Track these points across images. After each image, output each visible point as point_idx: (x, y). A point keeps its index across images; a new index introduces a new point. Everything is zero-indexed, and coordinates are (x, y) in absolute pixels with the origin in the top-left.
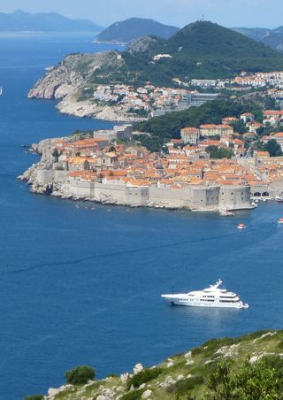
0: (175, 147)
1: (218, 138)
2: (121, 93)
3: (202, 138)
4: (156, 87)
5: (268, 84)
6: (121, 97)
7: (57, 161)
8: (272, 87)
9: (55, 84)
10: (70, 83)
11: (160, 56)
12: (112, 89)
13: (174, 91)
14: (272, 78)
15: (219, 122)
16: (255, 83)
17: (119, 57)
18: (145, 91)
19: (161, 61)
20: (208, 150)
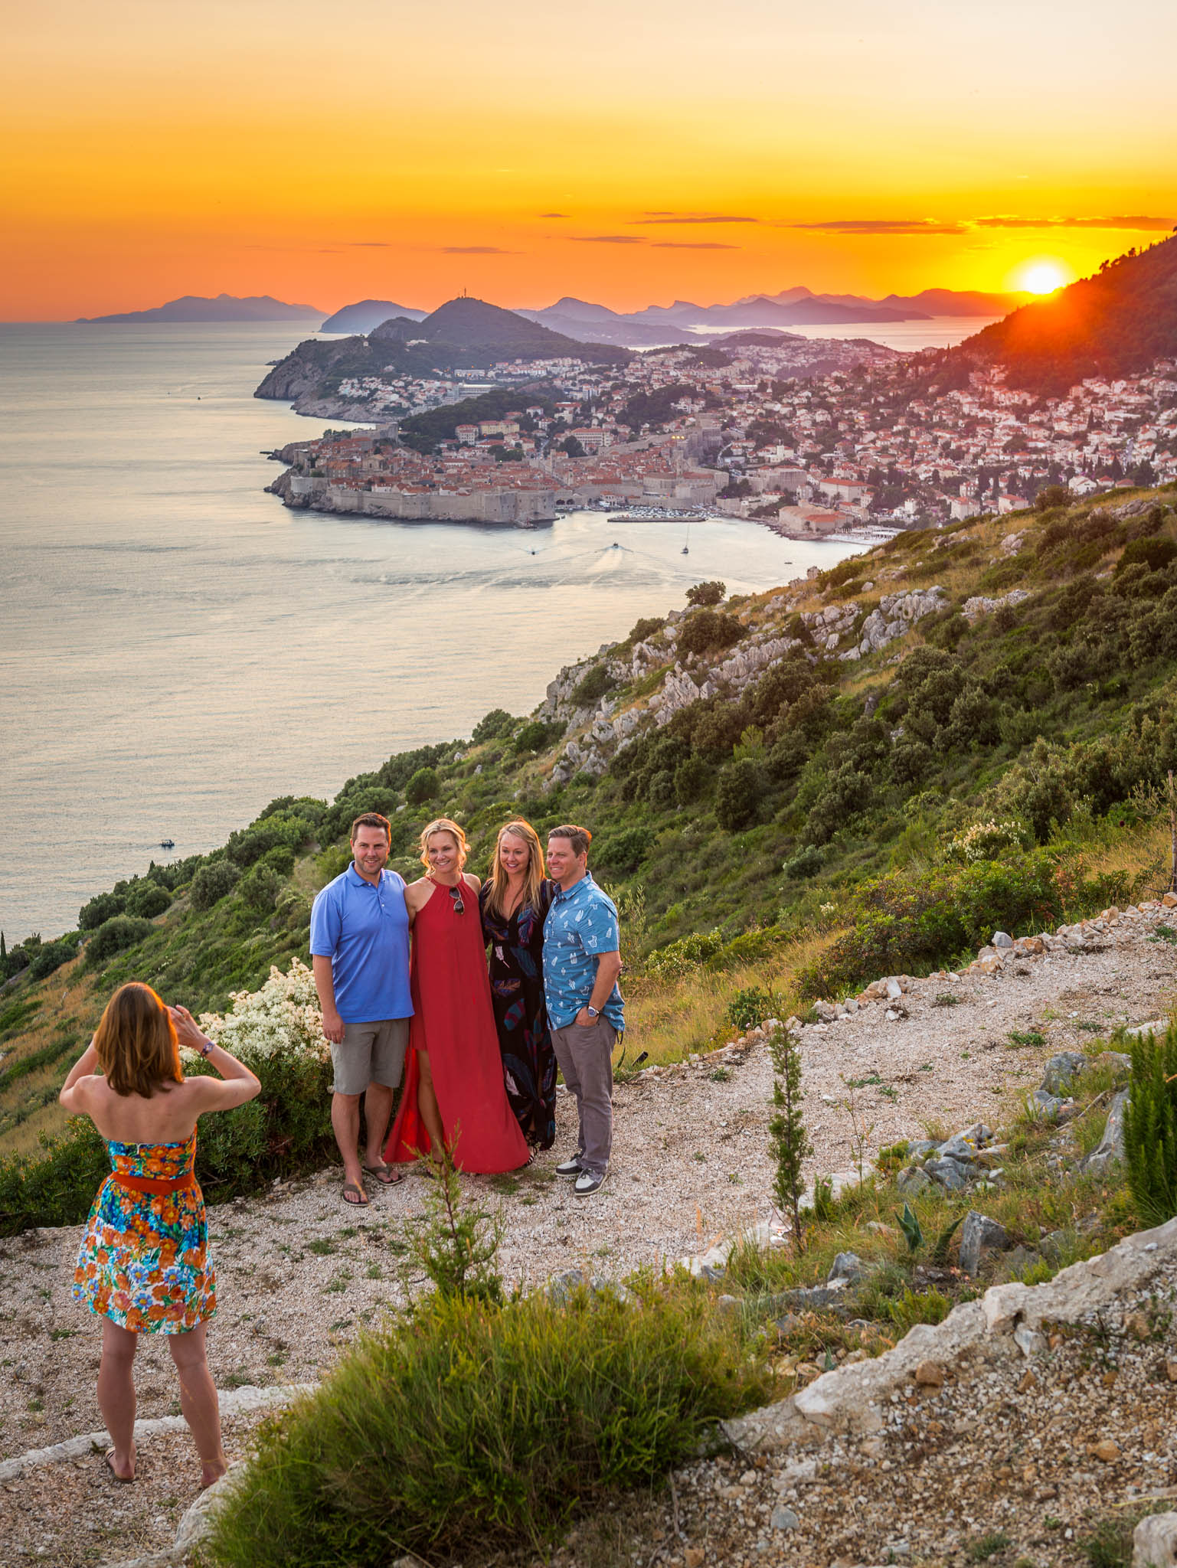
0: (449, 449)
1: (500, 436)
2: (373, 386)
3: (480, 437)
4: (415, 378)
5: (549, 373)
6: (374, 392)
7: (313, 466)
8: (555, 377)
9: (287, 379)
10: (306, 377)
11: (414, 342)
12: (361, 382)
13: (437, 384)
14: (555, 365)
15: (500, 418)
16: (534, 373)
17: (366, 344)
18: (401, 384)
19: (415, 348)
20: (491, 451)
